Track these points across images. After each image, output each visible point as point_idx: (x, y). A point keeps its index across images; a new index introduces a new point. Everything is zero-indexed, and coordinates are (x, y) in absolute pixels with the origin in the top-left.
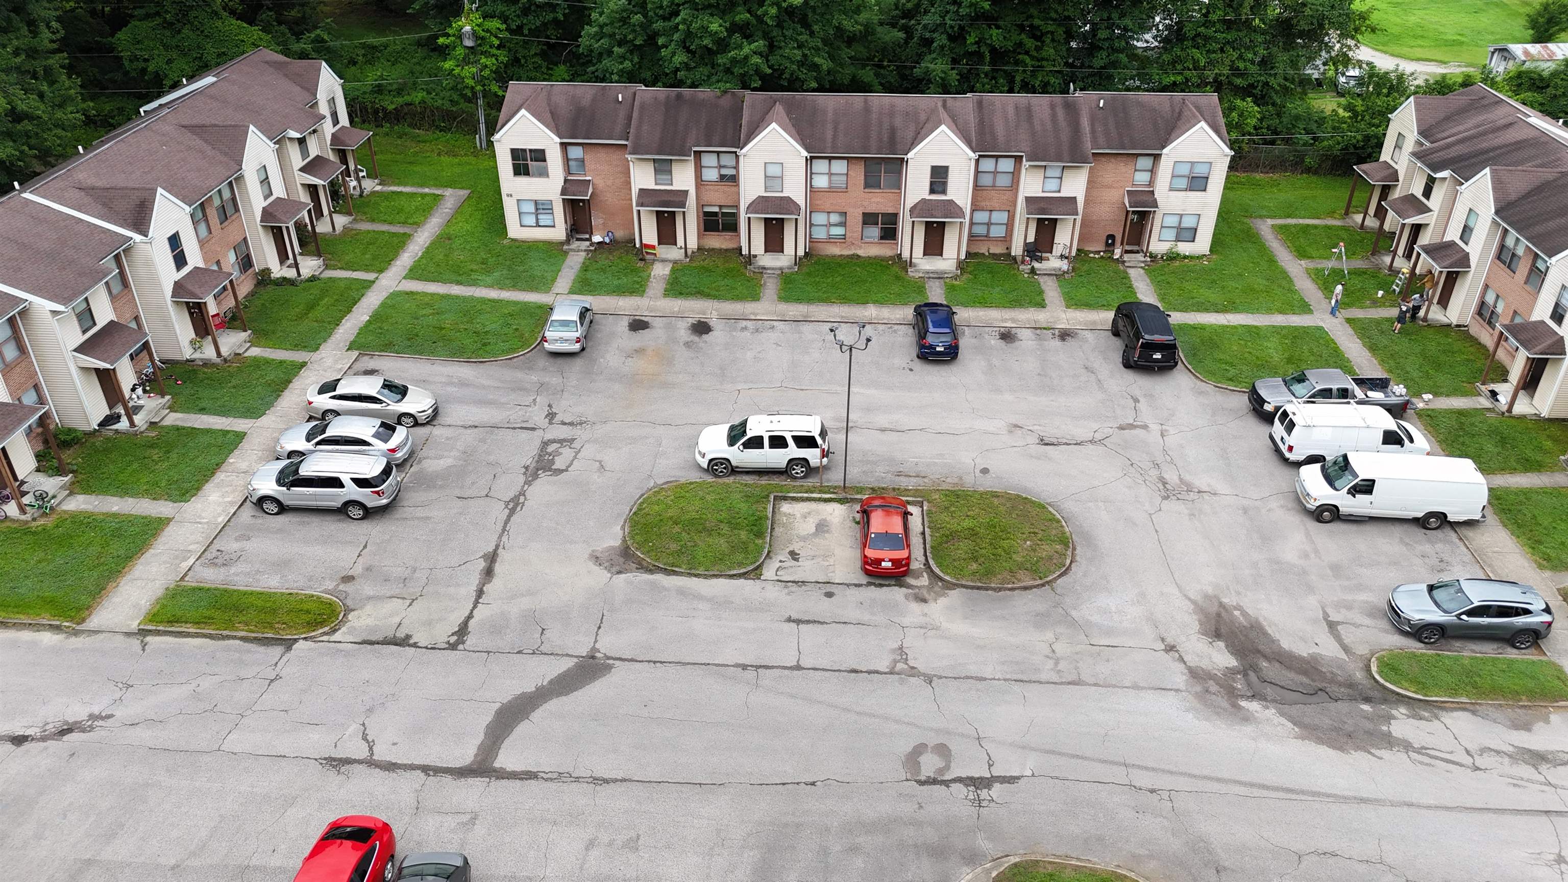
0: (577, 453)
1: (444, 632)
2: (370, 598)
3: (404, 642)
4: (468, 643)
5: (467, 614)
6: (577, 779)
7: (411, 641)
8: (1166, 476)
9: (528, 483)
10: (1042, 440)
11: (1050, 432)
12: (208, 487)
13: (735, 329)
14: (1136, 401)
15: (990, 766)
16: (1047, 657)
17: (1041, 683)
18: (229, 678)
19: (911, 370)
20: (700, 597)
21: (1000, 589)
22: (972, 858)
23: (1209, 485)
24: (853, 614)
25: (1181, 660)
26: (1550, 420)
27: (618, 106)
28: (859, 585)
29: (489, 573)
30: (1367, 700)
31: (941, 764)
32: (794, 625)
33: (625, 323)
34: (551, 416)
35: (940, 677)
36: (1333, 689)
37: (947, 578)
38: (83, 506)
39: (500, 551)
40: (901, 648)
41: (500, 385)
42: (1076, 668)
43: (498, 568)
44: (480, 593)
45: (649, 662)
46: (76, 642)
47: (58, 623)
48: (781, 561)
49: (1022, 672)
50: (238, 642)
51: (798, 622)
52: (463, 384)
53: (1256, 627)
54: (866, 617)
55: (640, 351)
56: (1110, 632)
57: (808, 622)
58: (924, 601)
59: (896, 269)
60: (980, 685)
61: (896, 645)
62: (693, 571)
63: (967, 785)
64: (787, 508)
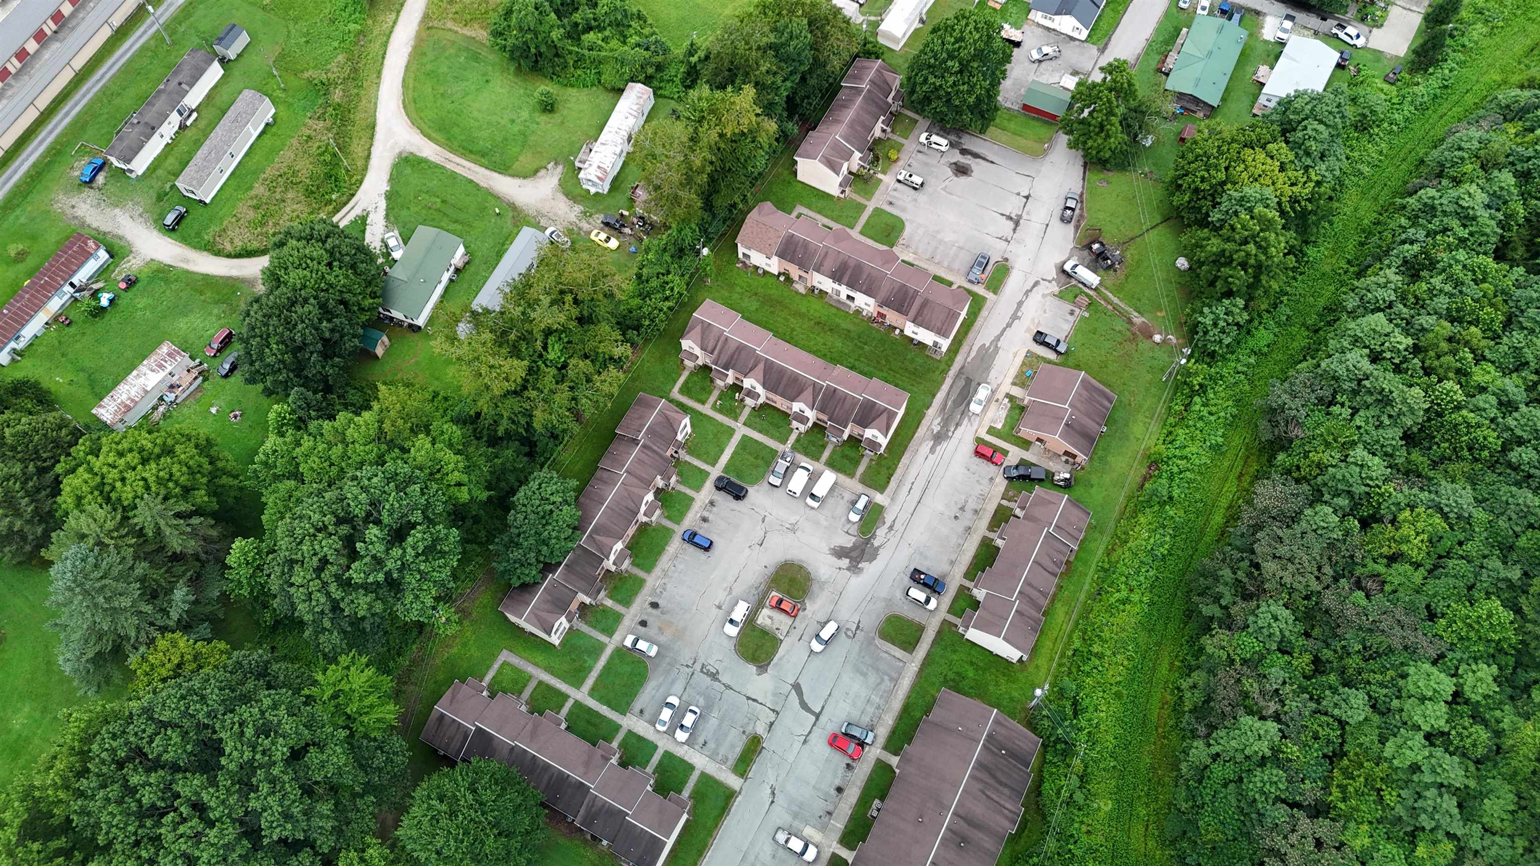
0: (710, 665)
1: (772, 715)
2: (753, 728)
4: (778, 710)
5: (768, 708)
6: (828, 698)
8: (787, 527)
9: (720, 681)
10: (759, 545)
14: (754, 509)
15: (855, 623)
16: (832, 594)
17: (838, 600)
18: (769, 761)
19: (710, 557)
20: (783, 656)
21: (809, 591)
22: (873, 639)
23: (795, 520)
25: (843, 569)
27: (554, 588)
28: (795, 620)
30: (868, 544)
33: (640, 626)
36: (863, 547)
37: (801, 599)
38: (689, 791)
41: (664, 676)
42: (837, 590)
43: (754, 697)
44: (761, 703)
45: (800, 674)
46: (743, 793)
47: (735, 797)
48: (778, 633)
49: (834, 601)
50: (757, 758)
54: (804, 624)
55: (660, 629)
56: (830, 577)
58: (805, 609)
62: (774, 654)
63: (858, 630)
64: (759, 622)
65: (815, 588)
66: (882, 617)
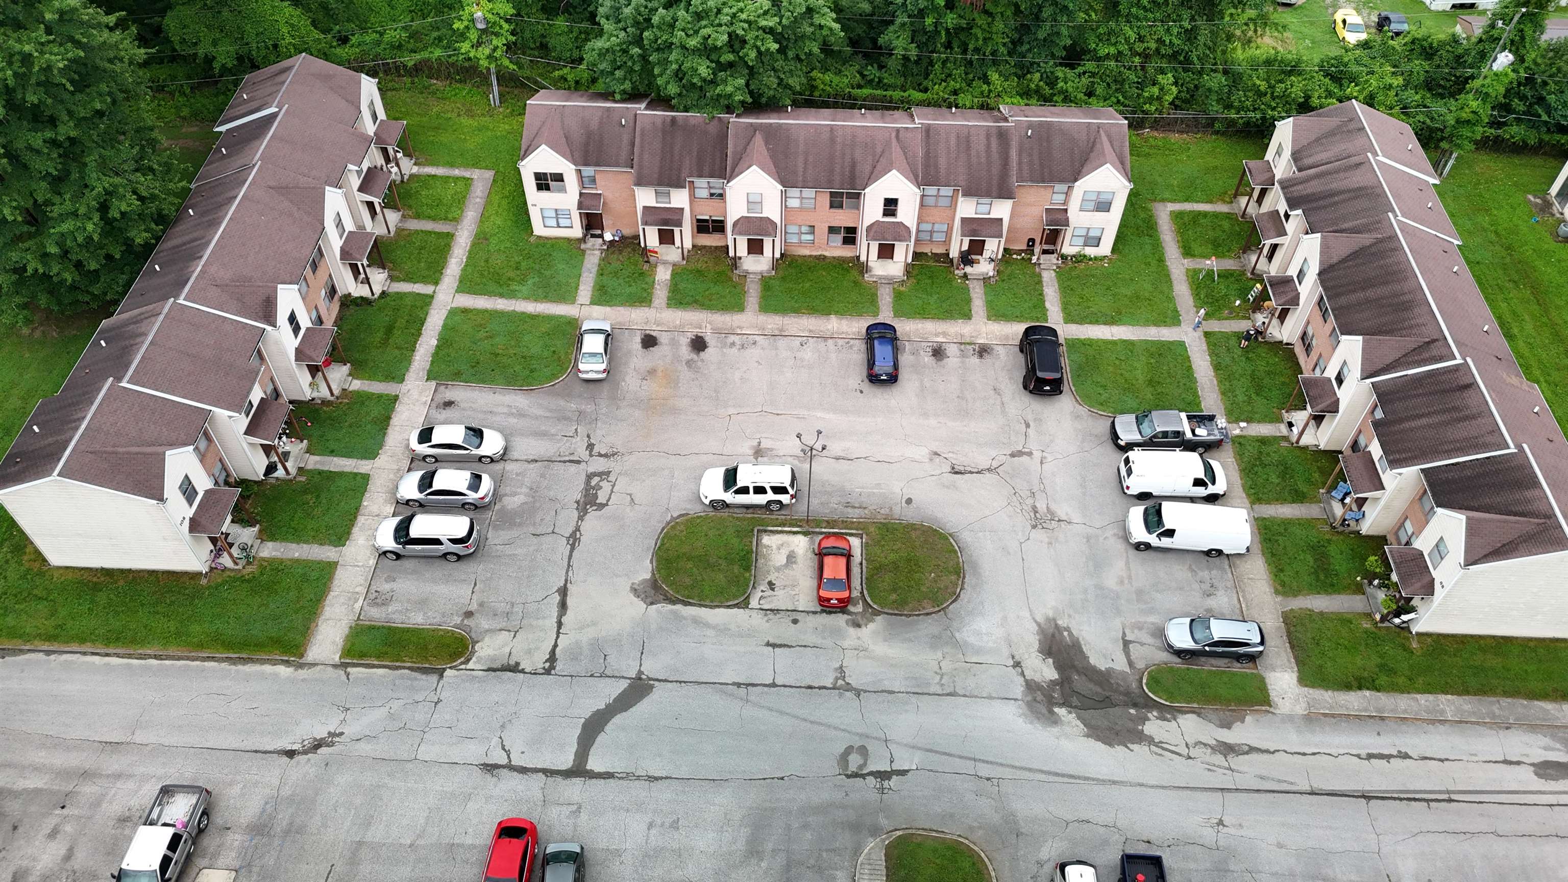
0: (613, 486)
1: (539, 660)
2: (487, 631)
3: (514, 668)
4: (557, 668)
5: (553, 643)
6: (638, 778)
7: (520, 668)
8: (1038, 505)
9: (581, 518)
10: (953, 468)
11: (960, 461)
12: (355, 530)
13: (724, 345)
14: (1028, 426)
15: (892, 762)
16: (936, 673)
17: (929, 694)
18: (408, 701)
19: (861, 392)
20: (707, 625)
21: (910, 615)
22: (875, 831)
23: (1067, 514)
24: (811, 639)
25: (1023, 674)
26: (1325, 452)
27: (622, 129)
28: (815, 613)
29: (563, 606)
30: (1135, 705)
31: (861, 762)
32: (770, 649)
33: (638, 339)
34: (590, 447)
35: (865, 691)
36: (1116, 698)
37: (875, 606)
38: (274, 553)
39: (569, 585)
40: (841, 667)
41: (548, 414)
42: (954, 682)
43: (570, 601)
44: (560, 624)
45: (676, 681)
46: (303, 673)
47: (286, 658)
48: (762, 591)
49: (918, 686)
50: (407, 671)
51: (774, 646)
52: (521, 415)
53: (1076, 646)
54: (818, 641)
55: (652, 372)
56: (978, 651)
57: (780, 646)
58: (859, 626)
59: (854, 273)
60: (891, 697)
61: (838, 665)
62: (702, 603)
63: (876, 778)
64: (766, 540)
65: (928, 626)
66: (952, 831)
